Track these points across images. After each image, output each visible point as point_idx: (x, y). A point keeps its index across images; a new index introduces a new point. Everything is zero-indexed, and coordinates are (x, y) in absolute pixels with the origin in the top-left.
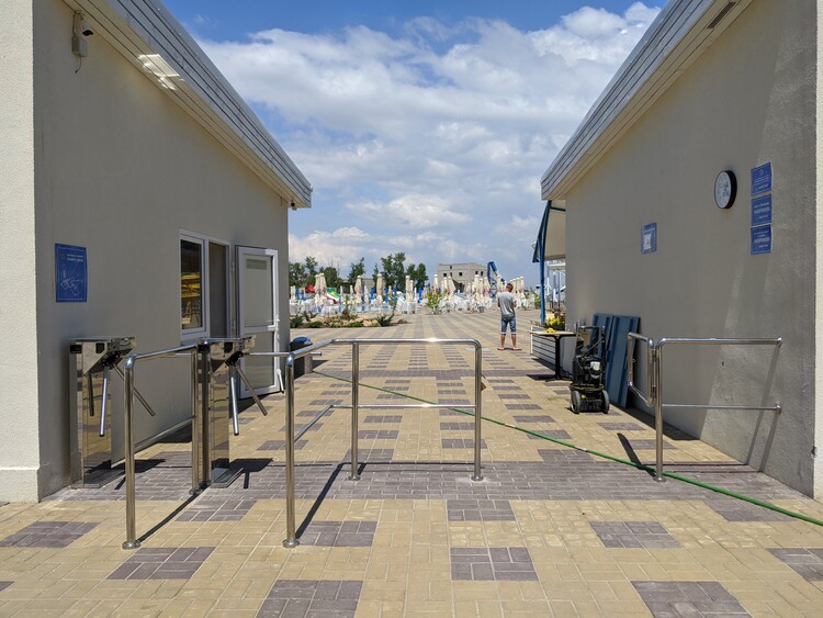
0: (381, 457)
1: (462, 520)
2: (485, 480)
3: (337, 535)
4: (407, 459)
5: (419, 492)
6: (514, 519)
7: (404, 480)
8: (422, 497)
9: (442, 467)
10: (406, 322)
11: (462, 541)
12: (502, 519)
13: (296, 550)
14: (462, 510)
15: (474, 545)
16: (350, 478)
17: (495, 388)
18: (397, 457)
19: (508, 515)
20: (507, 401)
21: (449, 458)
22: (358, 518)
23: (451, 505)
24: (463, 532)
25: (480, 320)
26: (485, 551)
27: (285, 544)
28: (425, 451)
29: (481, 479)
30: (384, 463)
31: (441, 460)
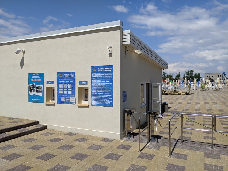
0: (188, 139)
1: (207, 157)
2: (214, 149)
3: (179, 156)
4: (194, 140)
5: (197, 149)
6: (220, 159)
7: (194, 146)
8: (198, 151)
9: (203, 144)
10: (194, 94)
11: (207, 162)
12: (217, 159)
13: (171, 158)
14: (208, 155)
15: (210, 163)
16: (181, 144)
17: (221, 121)
18: (192, 140)
19: (219, 158)
20: (223, 126)
21: (205, 142)
22: (183, 153)
23: (205, 153)
24: (208, 160)
25: (219, 94)
26: (212, 165)
27: (169, 156)
28: (199, 139)
29: (213, 148)
30: (189, 141)
31: (203, 142)
